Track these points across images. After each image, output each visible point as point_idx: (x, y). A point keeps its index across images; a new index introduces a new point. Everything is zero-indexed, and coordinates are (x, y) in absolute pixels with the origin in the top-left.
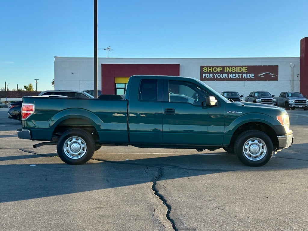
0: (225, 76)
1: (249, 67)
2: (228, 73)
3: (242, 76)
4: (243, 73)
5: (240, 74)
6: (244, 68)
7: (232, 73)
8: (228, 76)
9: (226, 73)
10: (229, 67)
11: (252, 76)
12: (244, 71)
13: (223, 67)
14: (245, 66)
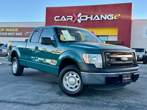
0: (6, 34)
1: (19, 28)
2: (8, 32)
3: (15, 34)
4: (16, 32)
5: (14, 33)
6: (16, 29)
7: (10, 32)
8: (8, 34)
9: (6, 32)
10: (8, 28)
11: (21, 34)
12: (16, 31)
13: (5, 28)
14: (17, 28)
